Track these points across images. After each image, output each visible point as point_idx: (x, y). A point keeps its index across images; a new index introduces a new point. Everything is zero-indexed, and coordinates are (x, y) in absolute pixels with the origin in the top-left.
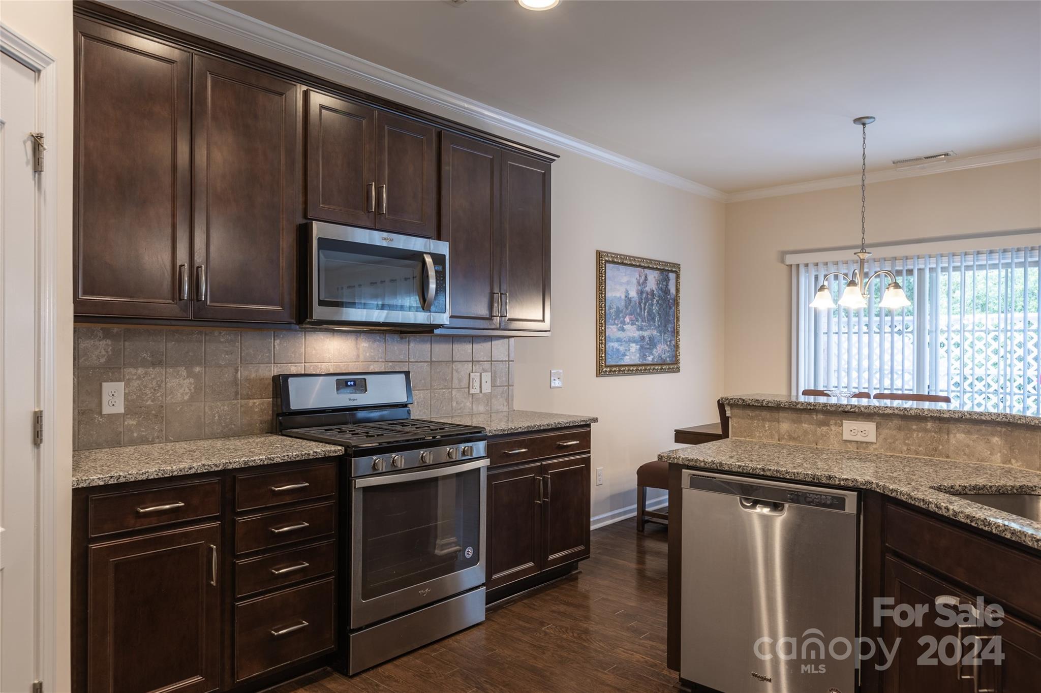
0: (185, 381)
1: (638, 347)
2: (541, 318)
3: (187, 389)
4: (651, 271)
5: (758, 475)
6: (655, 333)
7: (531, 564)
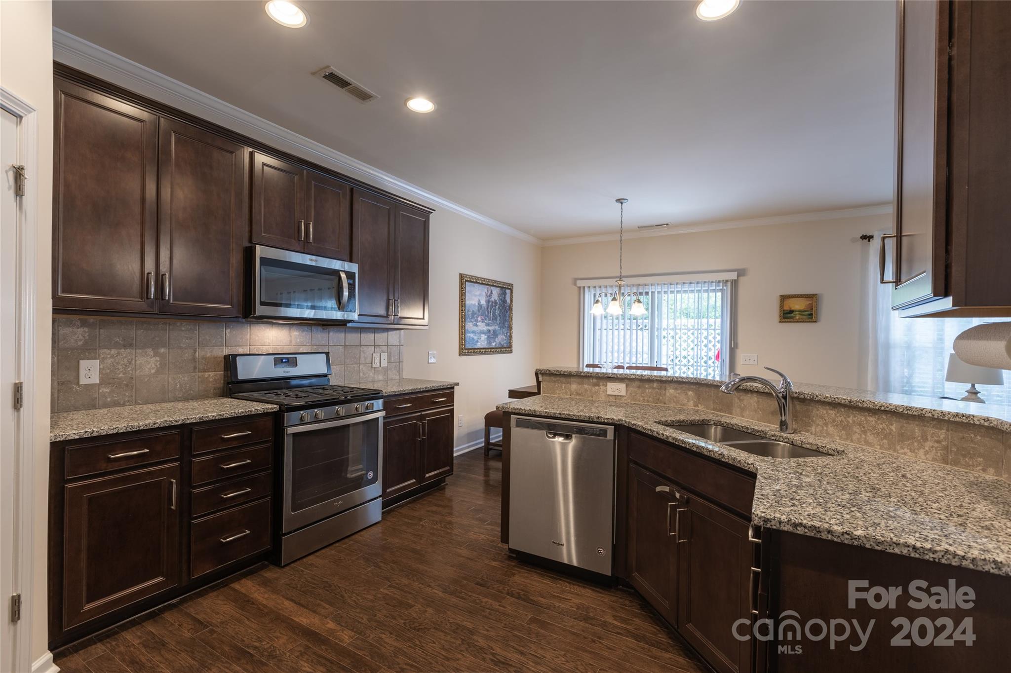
0: (152, 359)
1: (486, 336)
2: (422, 317)
3: (153, 365)
4: (495, 288)
5: (557, 417)
6: (497, 328)
7: (414, 481)
